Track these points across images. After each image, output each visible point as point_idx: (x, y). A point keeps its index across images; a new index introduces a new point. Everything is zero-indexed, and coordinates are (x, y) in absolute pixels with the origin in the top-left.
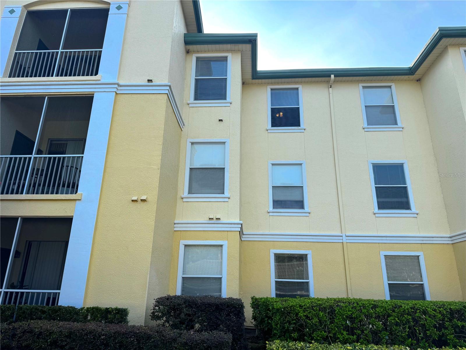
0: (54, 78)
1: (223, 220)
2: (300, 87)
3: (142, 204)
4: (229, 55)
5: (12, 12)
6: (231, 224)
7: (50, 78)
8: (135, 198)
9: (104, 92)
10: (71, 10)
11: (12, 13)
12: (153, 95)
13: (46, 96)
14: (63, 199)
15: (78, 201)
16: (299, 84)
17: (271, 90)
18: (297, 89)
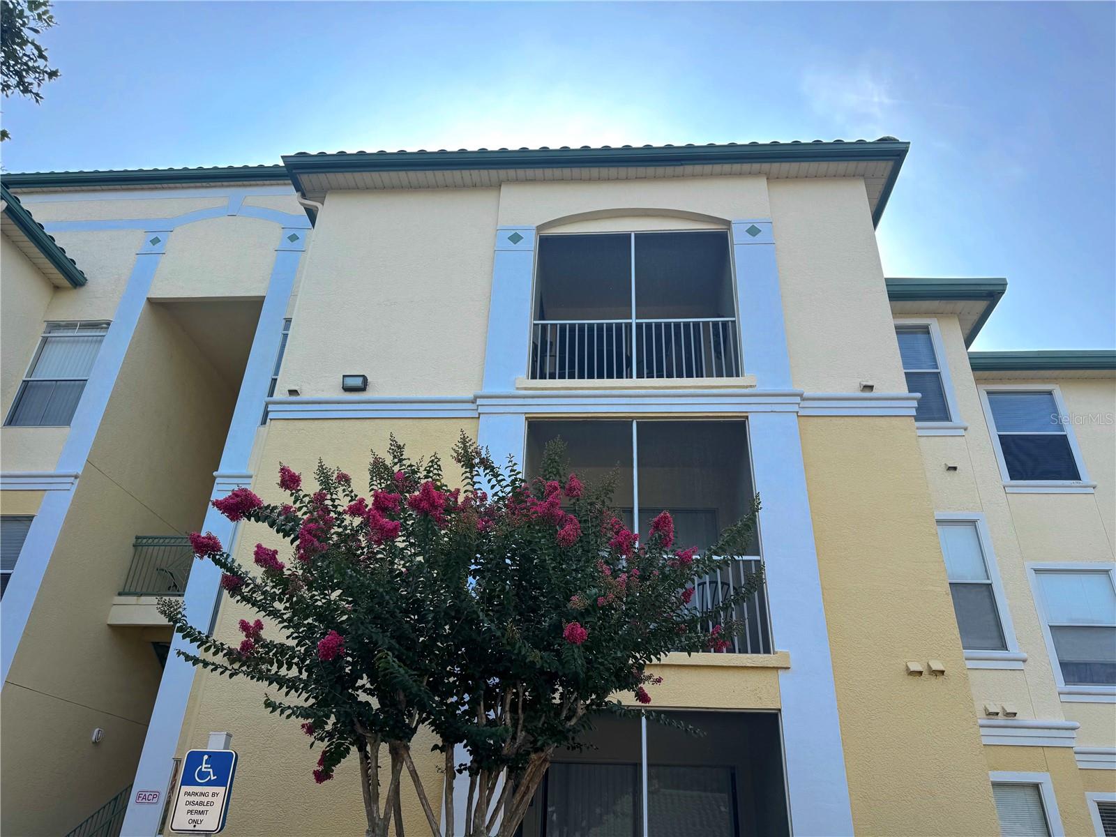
0: (635, 381)
1: (1023, 718)
3: (935, 682)
5: (515, 238)
7: (625, 382)
8: (915, 667)
9: (772, 412)
10: (635, 234)
11: (518, 241)
13: (633, 418)
14: (748, 665)
15: (781, 672)
16: (1050, 383)
17: (987, 393)
18: (1050, 393)
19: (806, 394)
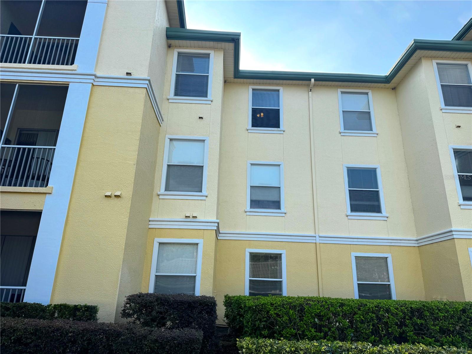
0: (26, 65)
1: (200, 218)
2: (281, 89)
3: (116, 200)
4: (212, 53)
6: (208, 222)
7: (22, 65)
8: (108, 194)
9: (80, 82)
12: (131, 88)
13: (17, 83)
14: (32, 192)
15: (48, 195)
16: (280, 86)
17: (253, 90)
18: (278, 91)
19: (98, 74)
